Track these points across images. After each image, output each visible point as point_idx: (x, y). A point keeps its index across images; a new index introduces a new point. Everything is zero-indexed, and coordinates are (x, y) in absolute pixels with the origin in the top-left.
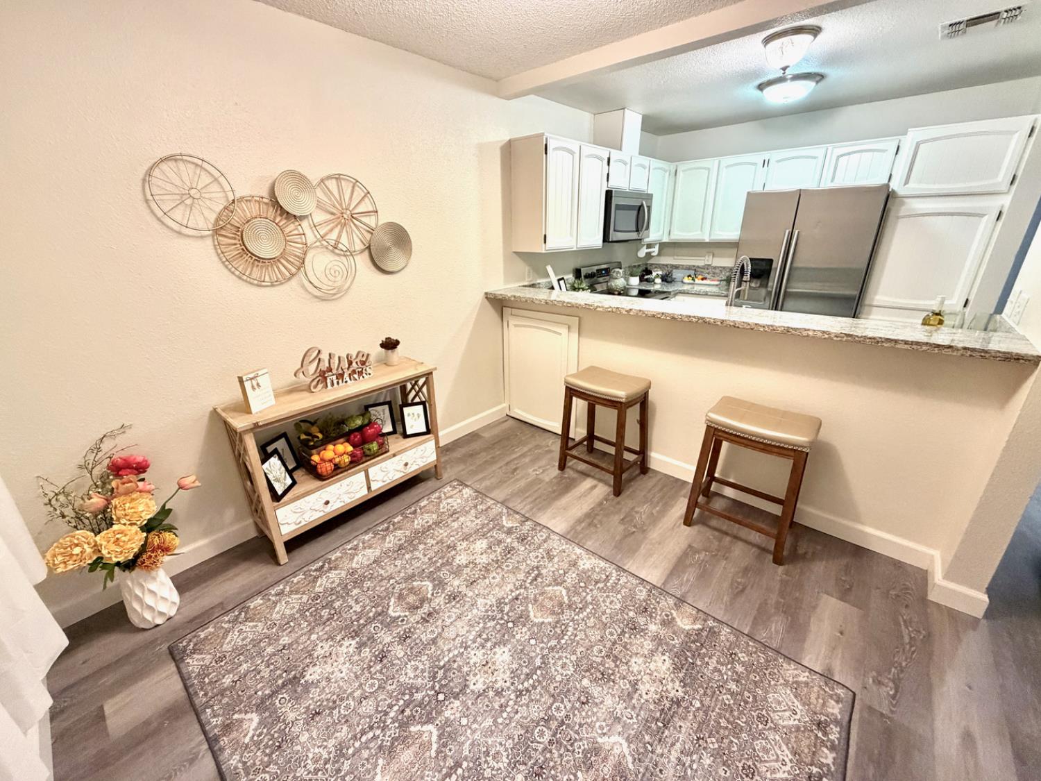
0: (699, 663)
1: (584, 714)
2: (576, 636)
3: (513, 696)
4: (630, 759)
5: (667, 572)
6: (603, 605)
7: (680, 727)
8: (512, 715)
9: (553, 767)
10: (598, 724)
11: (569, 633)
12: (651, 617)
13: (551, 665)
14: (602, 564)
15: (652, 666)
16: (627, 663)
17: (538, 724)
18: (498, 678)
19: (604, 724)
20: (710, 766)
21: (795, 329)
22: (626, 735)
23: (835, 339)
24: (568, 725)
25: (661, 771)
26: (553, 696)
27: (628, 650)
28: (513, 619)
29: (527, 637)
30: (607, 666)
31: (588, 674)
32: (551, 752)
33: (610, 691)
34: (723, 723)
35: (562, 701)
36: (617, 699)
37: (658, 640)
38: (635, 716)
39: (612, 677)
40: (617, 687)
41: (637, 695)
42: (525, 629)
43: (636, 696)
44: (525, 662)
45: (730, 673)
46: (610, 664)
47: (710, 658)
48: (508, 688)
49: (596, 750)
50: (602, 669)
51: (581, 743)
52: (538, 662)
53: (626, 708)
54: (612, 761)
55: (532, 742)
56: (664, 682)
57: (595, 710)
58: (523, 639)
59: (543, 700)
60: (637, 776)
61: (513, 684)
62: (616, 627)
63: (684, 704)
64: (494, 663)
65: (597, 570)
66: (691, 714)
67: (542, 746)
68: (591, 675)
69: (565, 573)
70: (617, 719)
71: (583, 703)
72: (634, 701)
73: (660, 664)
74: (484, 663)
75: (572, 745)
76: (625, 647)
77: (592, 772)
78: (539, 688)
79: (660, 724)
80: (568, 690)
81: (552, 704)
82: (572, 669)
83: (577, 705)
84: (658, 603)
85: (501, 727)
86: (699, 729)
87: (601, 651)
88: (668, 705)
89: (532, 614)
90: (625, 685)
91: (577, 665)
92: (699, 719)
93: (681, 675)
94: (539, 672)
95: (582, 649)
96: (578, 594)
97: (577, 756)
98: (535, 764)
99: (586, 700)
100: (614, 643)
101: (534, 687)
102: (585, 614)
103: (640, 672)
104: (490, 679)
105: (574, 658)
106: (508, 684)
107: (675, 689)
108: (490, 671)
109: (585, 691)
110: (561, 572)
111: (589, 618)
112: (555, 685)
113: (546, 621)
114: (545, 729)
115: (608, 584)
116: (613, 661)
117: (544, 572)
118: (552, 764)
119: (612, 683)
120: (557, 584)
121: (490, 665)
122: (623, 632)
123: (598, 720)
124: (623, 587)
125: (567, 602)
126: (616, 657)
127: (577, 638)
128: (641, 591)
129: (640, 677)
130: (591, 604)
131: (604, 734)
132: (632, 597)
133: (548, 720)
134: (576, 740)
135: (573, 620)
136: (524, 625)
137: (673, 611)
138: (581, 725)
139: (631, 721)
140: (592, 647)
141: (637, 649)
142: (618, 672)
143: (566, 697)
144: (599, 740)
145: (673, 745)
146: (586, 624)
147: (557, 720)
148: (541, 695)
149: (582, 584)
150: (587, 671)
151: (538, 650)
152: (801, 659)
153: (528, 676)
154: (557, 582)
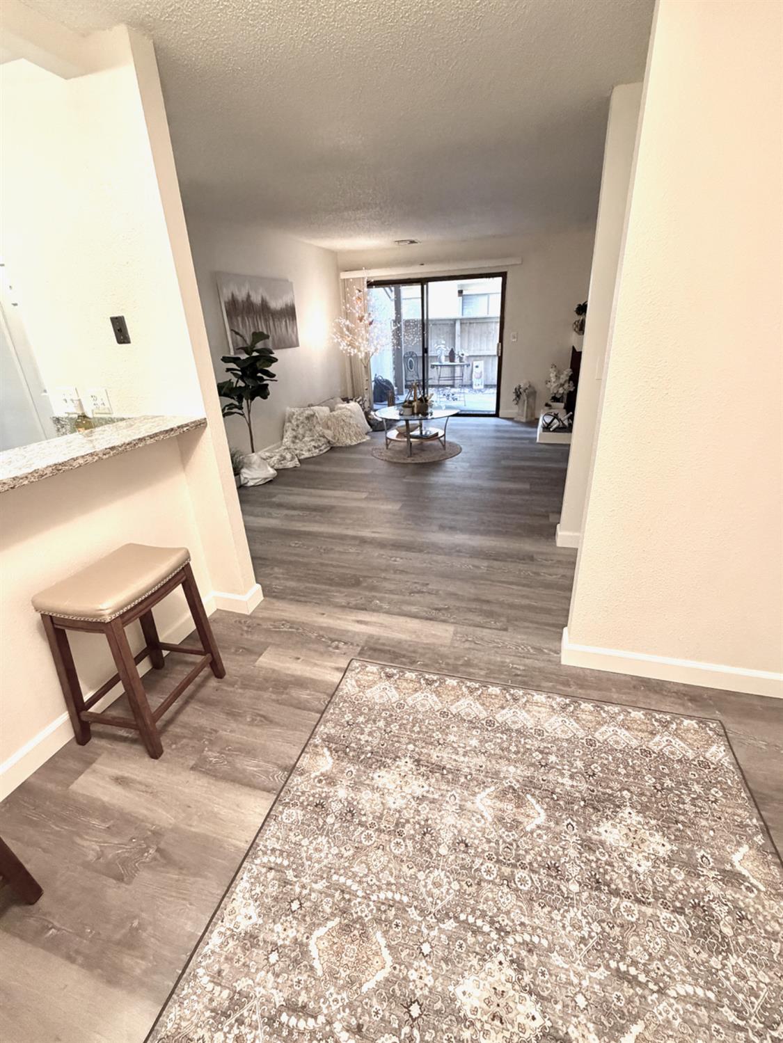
0: (369, 748)
1: (477, 842)
2: (389, 884)
3: (510, 940)
4: (488, 790)
5: (247, 790)
6: (326, 862)
7: (438, 757)
8: (529, 929)
9: (540, 856)
10: (478, 825)
11: (390, 895)
12: (327, 798)
13: (445, 902)
14: (243, 884)
15: (392, 786)
16: (399, 812)
17: (517, 890)
18: (503, 979)
19: (474, 819)
20: (455, 736)
22: (471, 797)
24: (497, 854)
25: (481, 767)
26: (479, 884)
27: (382, 814)
28: (401, 1012)
29: (423, 964)
30: (412, 832)
31: (432, 850)
32: (530, 864)
33: (438, 821)
34: (416, 729)
35: (478, 870)
36: (443, 812)
37: (356, 786)
38: (450, 794)
39: (423, 823)
40: (430, 816)
41: (428, 795)
42: (413, 975)
43: (430, 796)
44: (461, 946)
45: (369, 726)
46: (408, 830)
47: (360, 740)
48: (506, 953)
49: (500, 820)
50: (418, 837)
51: (504, 835)
52: (450, 925)
53: (447, 802)
54: (499, 805)
55: (537, 888)
56: (403, 774)
57: (466, 831)
58: (430, 969)
59: (490, 895)
60: (496, 783)
61: (497, 950)
62: (356, 834)
63: (417, 757)
64: (488, 1002)
65: (258, 889)
66: (423, 750)
67: (533, 876)
68: (431, 846)
69: (276, 947)
70: (461, 807)
71: (467, 846)
72: (436, 796)
73: (385, 780)
74: (497, 1022)
75: (512, 845)
76: (380, 818)
77: (520, 818)
78: (481, 907)
79: (445, 772)
80: (463, 867)
81: (489, 882)
82: (436, 873)
83: (472, 851)
84: (303, 793)
85: (550, 937)
86: (431, 744)
87: (398, 844)
88: (424, 768)
89: (381, 976)
90: (425, 809)
91: (428, 867)
92: (424, 745)
93: (389, 761)
94: (463, 917)
95: (405, 868)
96: (316, 908)
97: (516, 836)
98: (552, 876)
99: (461, 844)
100: (380, 831)
101: (483, 915)
102: (349, 882)
103: (404, 797)
104: (511, 993)
105: (421, 875)
106: (501, 957)
107: (406, 765)
108: (502, 1002)
109: (453, 848)
110: (274, 957)
111: (355, 875)
112: (465, 887)
113: (383, 942)
114: (517, 880)
115: (286, 863)
116: (403, 826)
117: (279, 999)
118: (539, 859)
119: (430, 822)
120: (305, 953)
121: (494, 1008)
122: (361, 824)
123: (473, 826)
124: (286, 840)
125: (337, 920)
126: (397, 825)
127: (393, 881)
128: (290, 816)
129: (409, 797)
130: (329, 878)
131: (483, 817)
132: (302, 827)
133: (509, 880)
134: (504, 842)
135: (367, 897)
136: (405, 978)
137: (313, 776)
138: (489, 841)
139: (457, 795)
140: (395, 857)
141: (376, 805)
142: (414, 818)
143: (471, 868)
144: (490, 819)
145: (455, 760)
146: (366, 875)
147: (500, 869)
148: (487, 900)
149: (295, 906)
150: (429, 853)
151: (434, 933)
152: (334, 683)
153: (476, 931)
154: (298, 956)
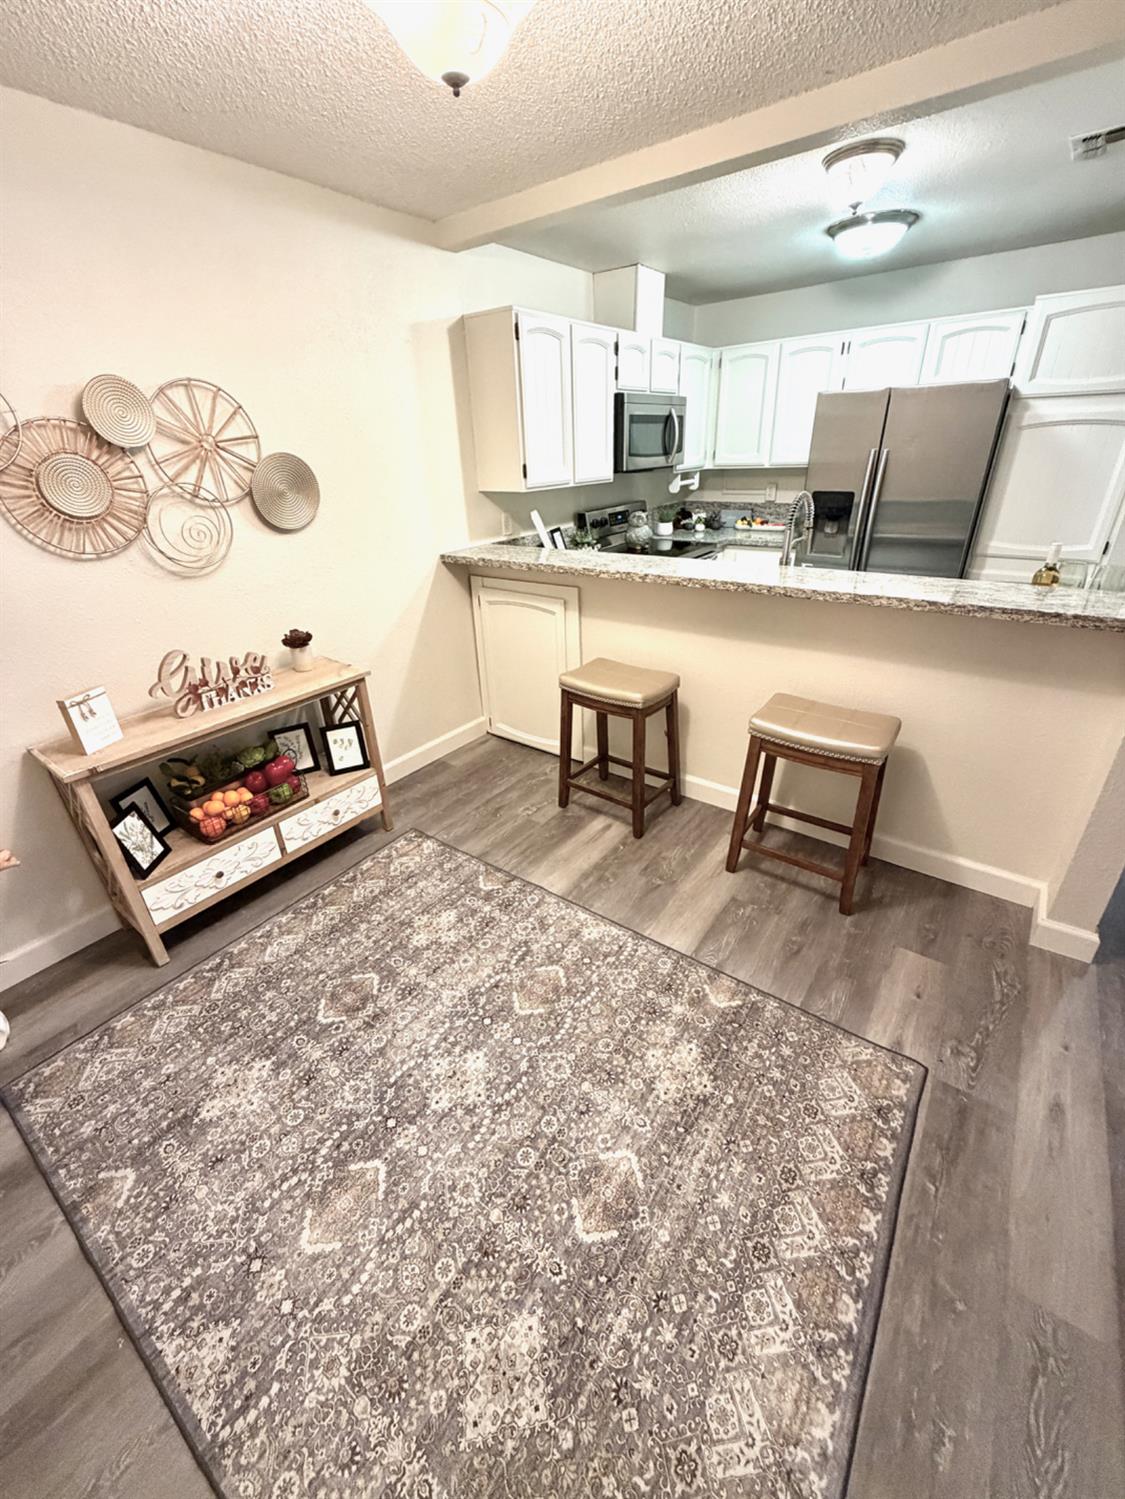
0: (735, 1049)
1: (582, 1126)
2: (575, 1028)
3: (489, 1113)
4: (639, 1176)
5: (701, 935)
6: (613, 985)
7: (707, 1130)
8: (487, 1137)
9: (540, 1196)
10: (600, 1137)
11: (567, 1026)
12: (676, 996)
13: (542, 1069)
14: (615, 931)
15: (675, 1058)
16: (641, 1058)
17: (521, 1145)
18: (469, 1092)
19: (608, 1136)
20: (741, 1174)
21: (864, 597)
22: (636, 1147)
23: (915, 608)
24: (561, 1143)
25: (679, 1187)
26: (543, 1107)
27: (643, 1040)
28: (491, 1013)
29: (509, 1035)
30: (615, 1063)
31: (590, 1075)
32: (537, 1177)
33: (619, 1094)
34: (761, 1120)
35: (555, 1114)
36: (627, 1104)
37: (684, 1025)
38: (648, 1122)
39: (622, 1077)
40: (627, 1088)
41: (653, 1095)
42: (507, 1026)
43: (651, 1098)
44: (506, 1068)
45: (773, 1058)
46: (619, 1060)
47: (750, 1041)
48: (483, 1104)
49: (596, 1169)
50: (608, 1067)
51: (577, 1163)
52: (524, 1066)
53: (637, 1114)
54: (616, 1180)
55: (513, 1168)
56: (688, 1076)
57: (597, 1120)
58: (503, 1039)
59: (529, 1114)
60: (648, 1196)
61: (488, 1097)
62: (629, 1012)
63: (712, 1102)
64: (464, 1073)
65: (607, 940)
66: (721, 1113)
67: (526, 1171)
68: (595, 1076)
69: (564, 947)
70: (626, 1128)
71: (582, 1113)
72: (649, 1104)
73: (684, 1054)
74: (451, 1074)
75: (565, 1167)
76: (640, 1037)
77: (590, 1198)
78: (524, 1099)
79: (681, 1130)
80: (563, 1099)
81: (540, 1119)
82: (569, 1071)
83: (574, 1116)
84: (687, 976)
85: (472, 1153)
86: (731, 1131)
87: (608, 1045)
88: (692, 1105)
89: (516, 1005)
90: (637, 1085)
91: (576, 1065)
92: (730, 1118)
93: (711, 1066)
94: (524, 1079)
95: (583, 1044)
96: (578, 972)
97: (572, 1179)
98: (516, 1195)
99: (587, 1108)
100: (626, 1034)
101: (517, 1099)
102: (589, 998)
103: (658, 1067)
104: (459, 1094)
105: (572, 1057)
106: (483, 1098)
107: (703, 1084)
108: (458, 1084)
109: (585, 1098)
110: (559, 946)
111: (593, 1004)
112: (546, 1093)
113: (536, 1012)
114: (530, 1150)
115: (622, 957)
116: (624, 1056)
117: (535, 947)
118: (538, 1192)
119: (621, 1085)
120: (552, 963)
121: (458, 1075)
122: (638, 1019)
123: (600, 1132)
124: (641, 959)
125: (565, 985)
126: (627, 1050)
127: (577, 1032)
128: (664, 963)
129: (657, 1073)
130: (598, 984)
131: (608, 1149)
132: (653, 970)
133: (533, 1140)
134: (570, 1160)
135: (572, 1008)
136: (506, 1021)
137: (705, 986)
138: (578, 1141)
139: (644, 1130)
140: (596, 1040)
141: (656, 1038)
142: (630, 1070)
143: (560, 1107)
144: (602, 1157)
145: (696, 1153)
146: (589, 1012)
147: (546, 1137)
148: (527, 1109)
149: (587, 960)
150: (589, 1072)
151: (524, 1052)
152: (865, 1033)
153: (510, 1086)
154: (551, 960)
